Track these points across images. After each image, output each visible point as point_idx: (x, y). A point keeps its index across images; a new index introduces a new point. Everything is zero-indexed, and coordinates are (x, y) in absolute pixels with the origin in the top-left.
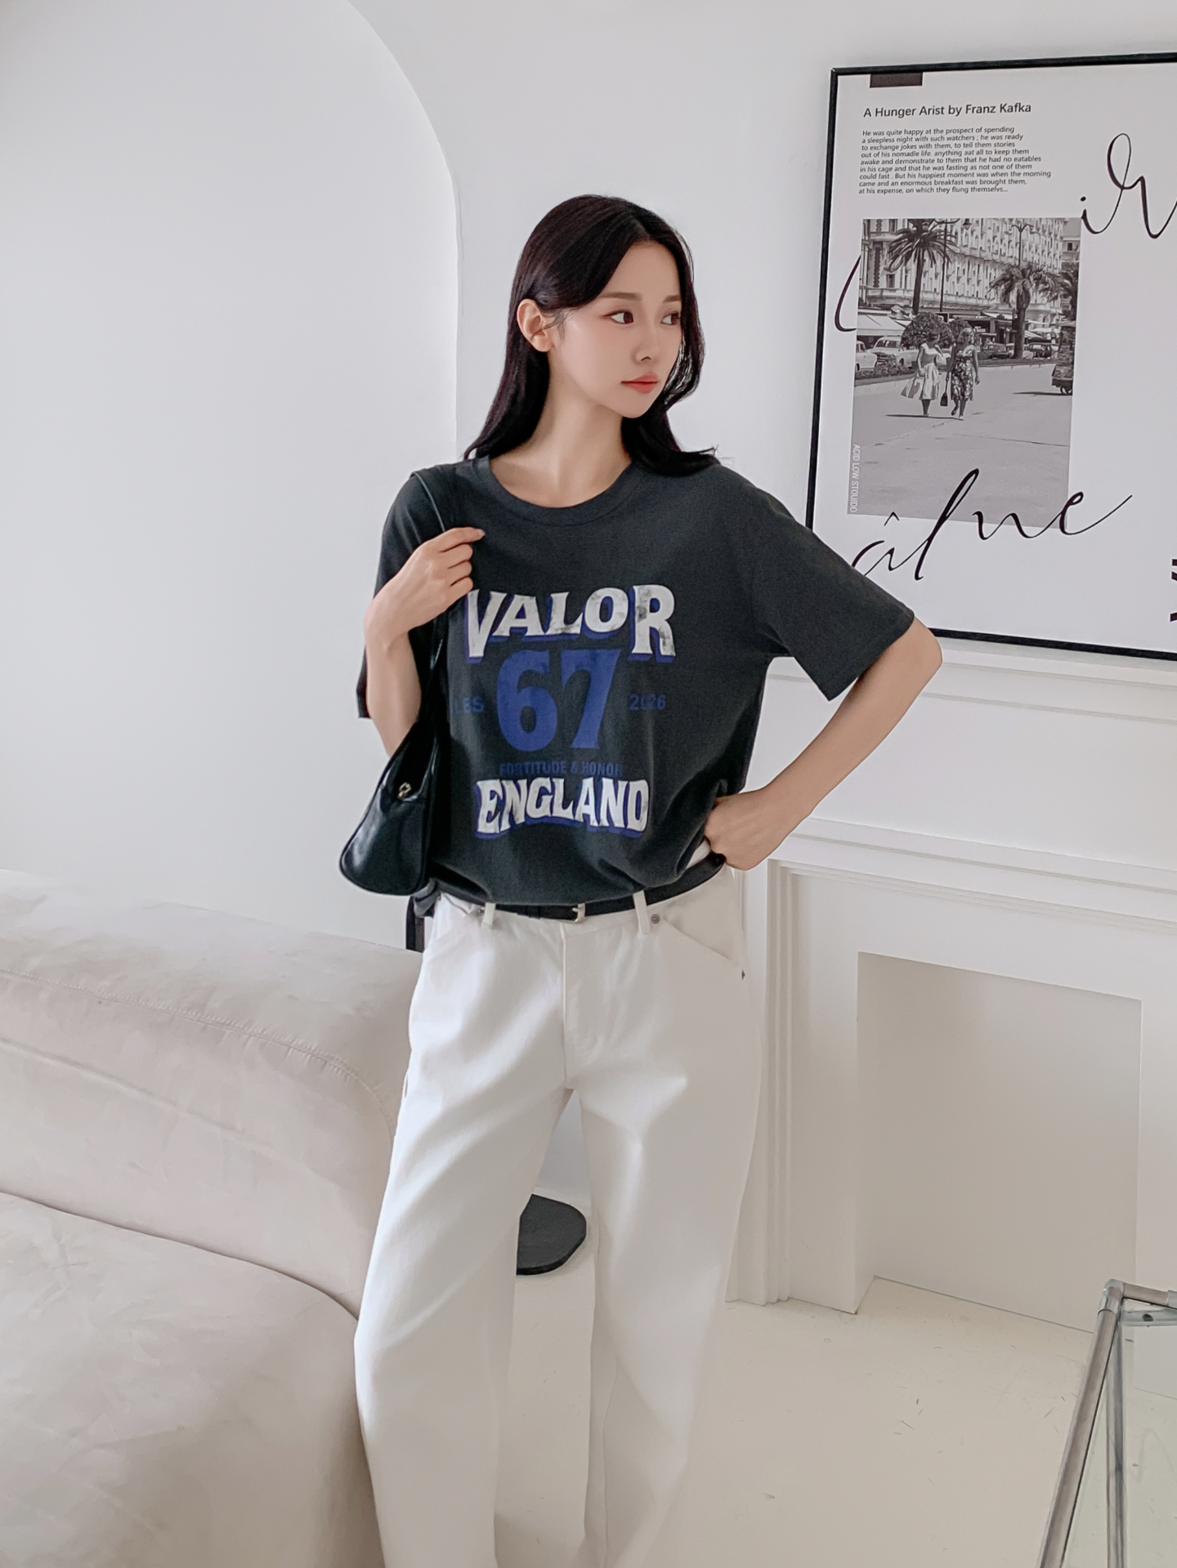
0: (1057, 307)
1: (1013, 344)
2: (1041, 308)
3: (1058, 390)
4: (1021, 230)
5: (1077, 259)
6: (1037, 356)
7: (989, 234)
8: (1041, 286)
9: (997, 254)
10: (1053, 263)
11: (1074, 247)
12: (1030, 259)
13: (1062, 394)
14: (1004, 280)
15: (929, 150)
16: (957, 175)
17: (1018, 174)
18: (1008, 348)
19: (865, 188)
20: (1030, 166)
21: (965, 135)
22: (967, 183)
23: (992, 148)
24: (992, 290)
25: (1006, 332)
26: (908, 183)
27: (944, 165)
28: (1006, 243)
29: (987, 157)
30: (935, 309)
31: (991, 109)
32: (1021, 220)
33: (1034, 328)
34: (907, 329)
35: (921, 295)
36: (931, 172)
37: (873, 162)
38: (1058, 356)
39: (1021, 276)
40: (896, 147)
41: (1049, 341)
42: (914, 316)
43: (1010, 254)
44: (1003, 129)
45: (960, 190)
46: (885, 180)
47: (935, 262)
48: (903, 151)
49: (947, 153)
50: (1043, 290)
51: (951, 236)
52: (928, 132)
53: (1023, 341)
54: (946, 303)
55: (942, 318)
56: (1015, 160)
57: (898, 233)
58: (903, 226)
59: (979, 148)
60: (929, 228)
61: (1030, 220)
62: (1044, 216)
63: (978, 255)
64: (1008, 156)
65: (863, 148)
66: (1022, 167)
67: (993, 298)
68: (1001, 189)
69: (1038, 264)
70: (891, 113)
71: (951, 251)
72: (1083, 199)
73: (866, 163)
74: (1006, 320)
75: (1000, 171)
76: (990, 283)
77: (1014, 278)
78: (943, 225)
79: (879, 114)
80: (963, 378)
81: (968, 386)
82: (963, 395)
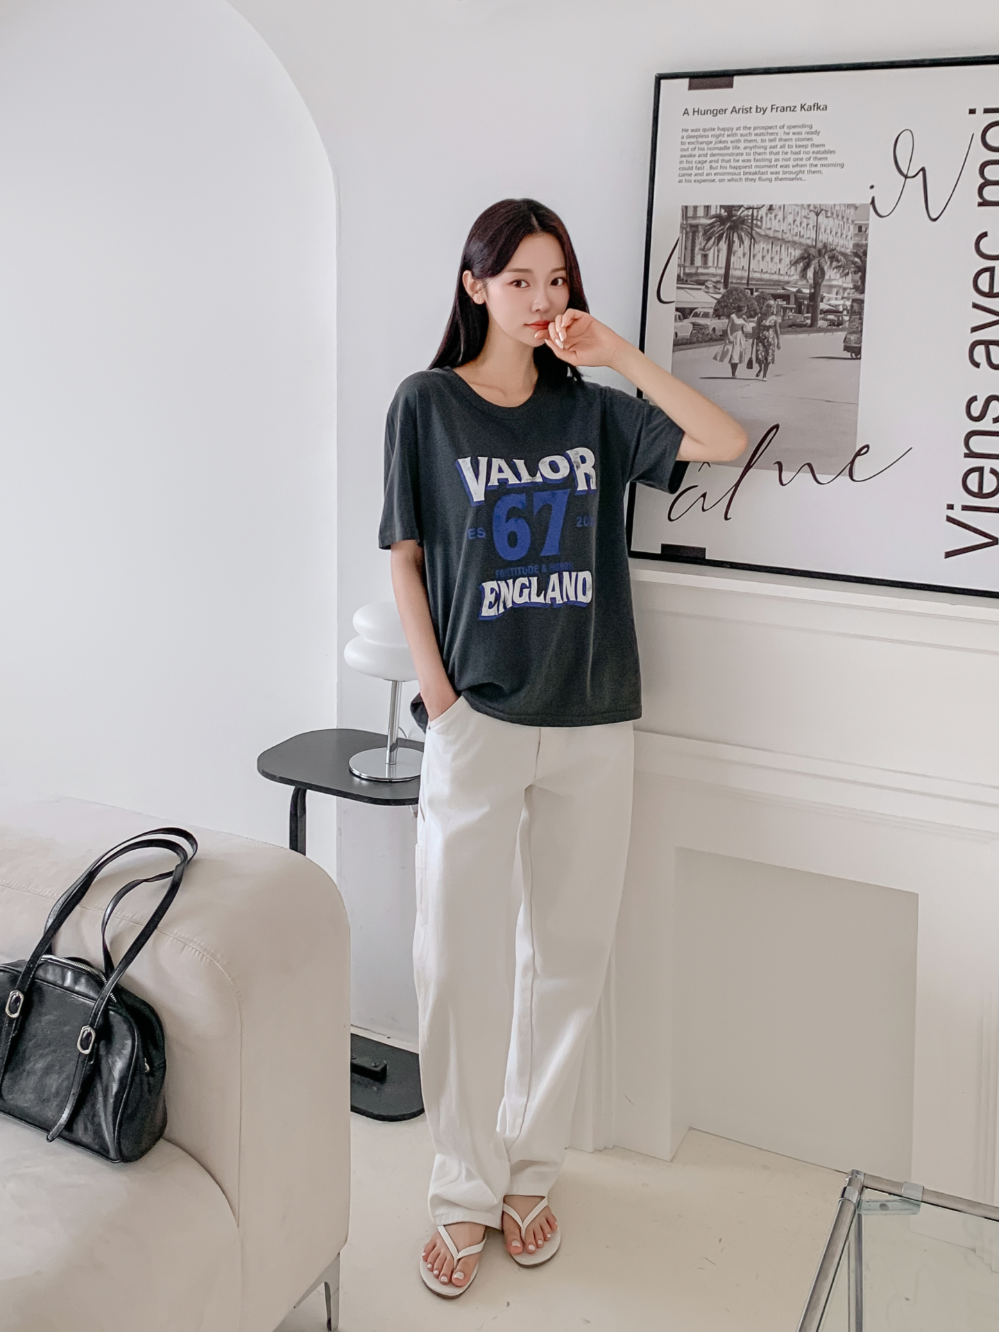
0: (848, 282)
1: (810, 315)
2: (834, 283)
3: (848, 355)
4: (817, 215)
5: (866, 240)
6: (830, 325)
7: (790, 219)
8: (835, 264)
9: (796, 235)
10: (846, 244)
11: (863, 229)
12: (825, 240)
13: (852, 359)
14: (802, 258)
15: (738, 145)
16: (763, 167)
17: (816, 165)
18: (806, 318)
19: (683, 178)
20: (826, 158)
21: (770, 131)
22: (772, 173)
23: (793, 143)
24: (793, 268)
25: (804, 305)
26: (720, 174)
27: (752, 157)
28: (805, 226)
29: (789, 150)
30: (744, 284)
31: (792, 109)
32: (818, 206)
33: (828, 301)
34: (719, 302)
35: (732, 272)
36: (740, 164)
37: (691, 156)
38: (849, 325)
39: (818, 256)
40: (711, 142)
41: (842, 312)
42: (725, 291)
43: (808, 236)
44: (803, 126)
45: (765, 180)
46: (701, 172)
47: (743, 243)
48: (717, 146)
49: (755, 147)
50: (837, 267)
51: (757, 220)
52: (738, 129)
53: (819, 312)
54: (753, 279)
55: (749, 291)
56: (813, 153)
57: (711, 218)
58: (716, 211)
59: (782, 143)
60: (739, 213)
61: (826, 206)
62: (837, 202)
63: (780, 237)
64: (807, 150)
65: (682, 143)
66: (820, 159)
67: (793, 275)
68: (801, 179)
69: (832, 244)
70: (706, 112)
71: (757, 233)
72: (872, 187)
73: (685, 156)
74: (804, 293)
75: (800, 163)
76: (791, 262)
77: (811, 256)
78: (751, 210)
79: (696, 113)
80: (766, 344)
81: (770, 351)
82: (766, 359)
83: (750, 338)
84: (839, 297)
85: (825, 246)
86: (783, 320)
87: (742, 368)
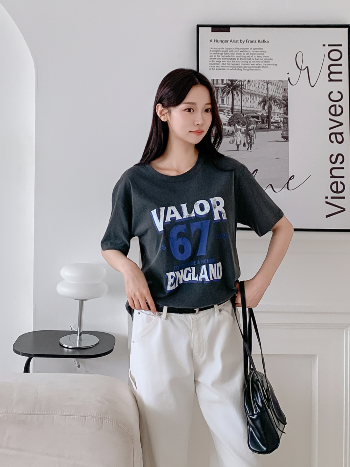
0: (281, 111)
1: (267, 124)
2: (276, 111)
3: (283, 140)
4: (268, 84)
5: (287, 94)
6: (276, 128)
7: (257, 85)
8: (276, 104)
9: (260, 92)
10: (279, 95)
11: (286, 90)
12: (271, 94)
13: (285, 141)
14: (263, 101)
15: (234, 55)
16: (245, 64)
17: (266, 65)
18: (266, 125)
19: (212, 68)
20: (269, 62)
21: (247, 50)
22: (248, 67)
23: (256, 55)
24: (259, 105)
25: (265, 120)
26: (227, 67)
27: (240, 60)
28: (263, 89)
29: (254, 58)
30: (240, 112)
31: (255, 41)
32: (268, 81)
33: (274, 118)
34: (230, 119)
35: (234, 107)
36: (235, 63)
37: (214, 59)
38: (283, 128)
39: (269, 100)
40: (223, 54)
41: (280, 123)
42: (232, 114)
43: (264, 93)
44: (259, 49)
45: (246, 70)
46: (219, 65)
47: (238, 95)
48: (225, 55)
49: (241, 56)
50: (277, 105)
51: (244, 86)
52: (233, 49)
53: (271, 123)
54: (243, 110)
55: (242, 115)
56: (264, 59)
57: (224, 84)
58: (226, 82)
59: (251, 55)
60: (236, 83)
61: (271, 80)
62: (275, 79)
63: (253, 93)
64: (262, 58)
65: (210, 53)
66: (267, 62)
67: (260, 108)
68: (260, 70)
69: (274, 96)
70: (220, 41)
71: (244, 91)
72: (288, 73)
73: (212, 59)
74: (264, 115)
75: (259, 63)
76: (258, 103)
77: (266, 101)
78: (241, 82)
79: (215, 42)
80: (250, 136)
81: (252, 139)
82: (251, 142)
83: (244, 134)
84: (278, 117)
85: (271, 97)
86: (257, 126)
87: (241, 146)
